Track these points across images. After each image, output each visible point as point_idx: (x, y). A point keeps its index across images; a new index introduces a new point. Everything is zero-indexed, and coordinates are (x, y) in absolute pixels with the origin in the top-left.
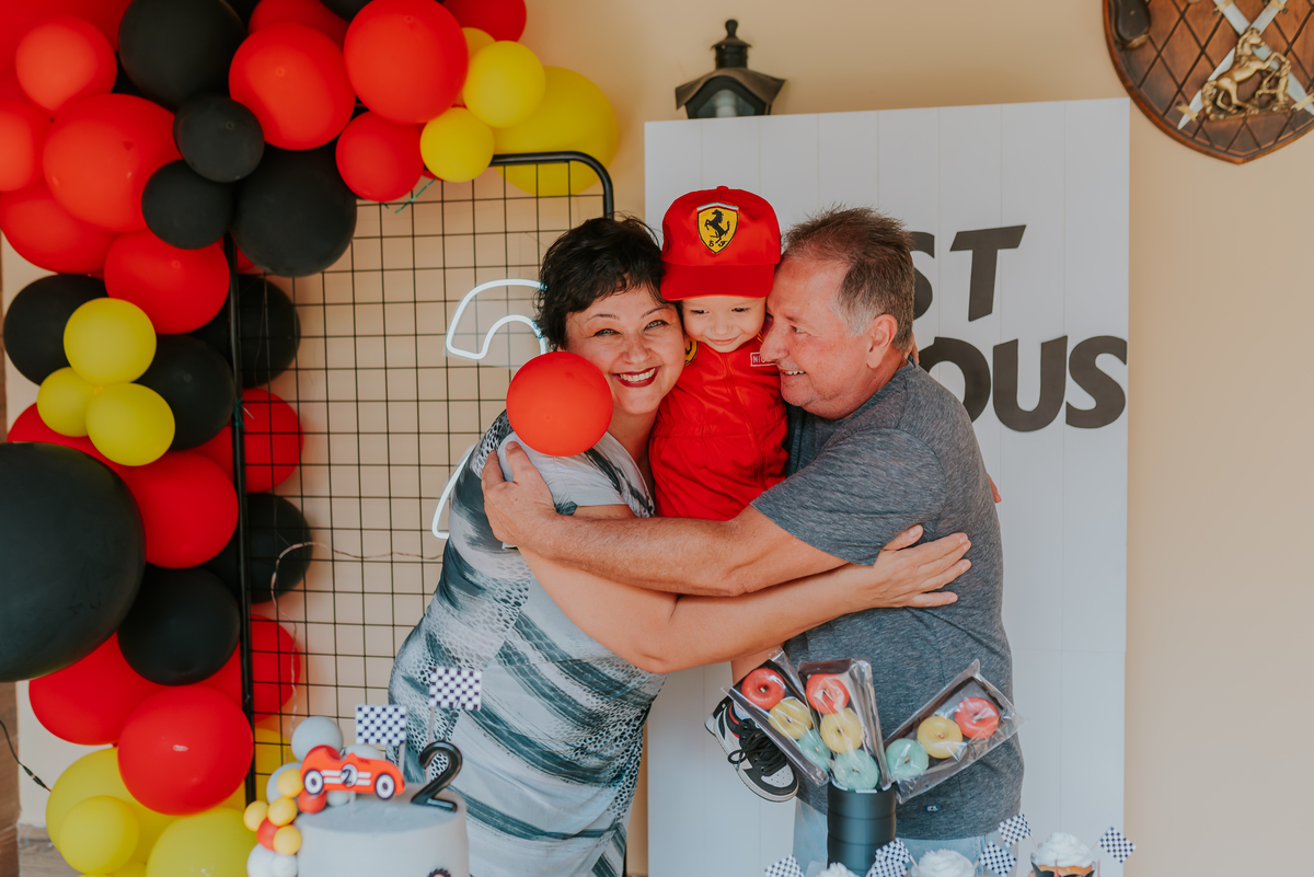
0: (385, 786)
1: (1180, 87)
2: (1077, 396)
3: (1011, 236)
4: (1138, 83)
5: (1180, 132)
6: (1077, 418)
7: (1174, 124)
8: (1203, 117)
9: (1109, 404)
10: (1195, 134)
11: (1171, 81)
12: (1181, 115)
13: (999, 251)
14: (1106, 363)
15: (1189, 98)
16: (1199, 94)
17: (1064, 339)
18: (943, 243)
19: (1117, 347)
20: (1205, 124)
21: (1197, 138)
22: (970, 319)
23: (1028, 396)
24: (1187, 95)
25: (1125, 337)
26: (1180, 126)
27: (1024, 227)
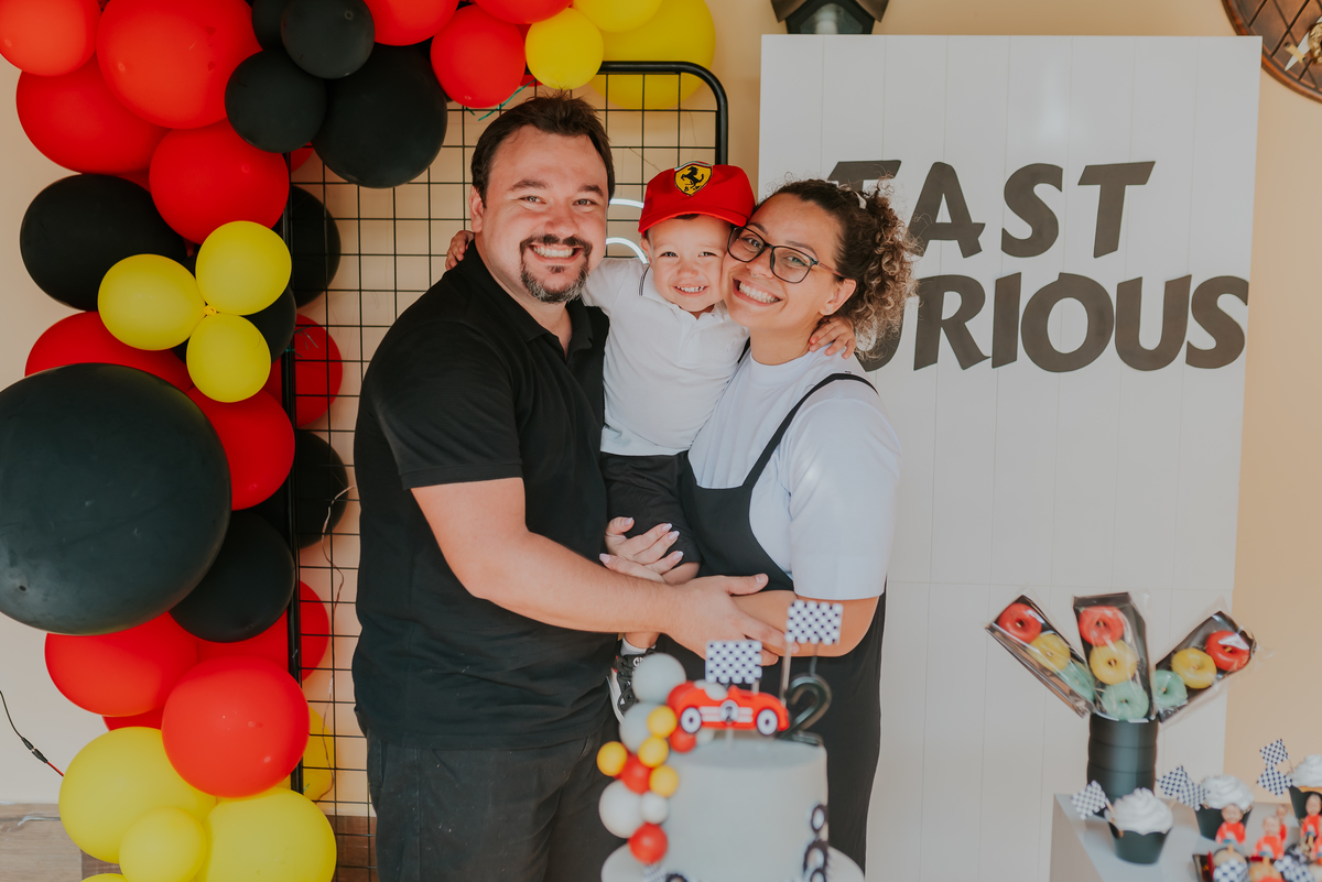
0: (767, 722)
1: (1289, 28)
2: (1198, 336)
3: (1140, 172)
4: (1249, 22)
5: (1286, 73)
6: (1197, 358)
7: (1282, 65)
8: (1311, 59)
9: (1229, 343)
10: (1301, 76)
11: (1281, 21)
12: (1290, 56)
13: (1127, 187)
14: (1227, 303)
15: (1298, 40)
16: (1307, 36)
17: (1188, 278)
18: (1071, 176)
19: (1239, 288)
20: (1310, 67)
21: (1302, 80)
22: (1096, 256)
23: (1150, 335)
24: (1295, 35)
25: (1247, 278)
26: (1287, 68)
27: (1153, 163)
